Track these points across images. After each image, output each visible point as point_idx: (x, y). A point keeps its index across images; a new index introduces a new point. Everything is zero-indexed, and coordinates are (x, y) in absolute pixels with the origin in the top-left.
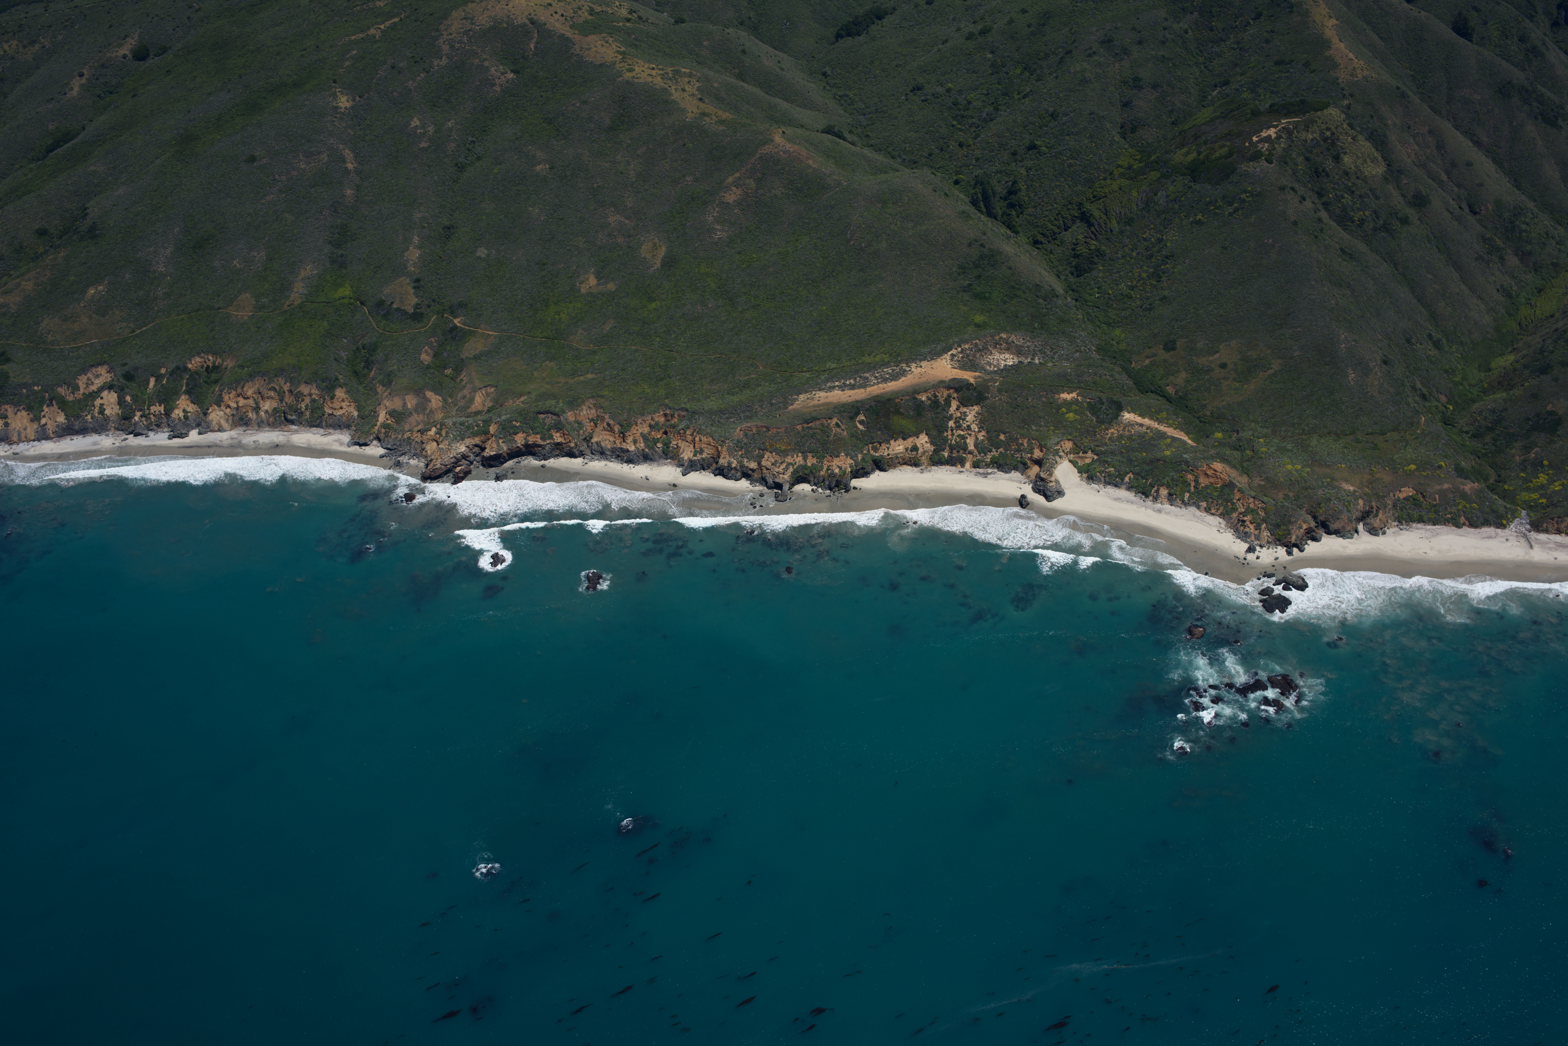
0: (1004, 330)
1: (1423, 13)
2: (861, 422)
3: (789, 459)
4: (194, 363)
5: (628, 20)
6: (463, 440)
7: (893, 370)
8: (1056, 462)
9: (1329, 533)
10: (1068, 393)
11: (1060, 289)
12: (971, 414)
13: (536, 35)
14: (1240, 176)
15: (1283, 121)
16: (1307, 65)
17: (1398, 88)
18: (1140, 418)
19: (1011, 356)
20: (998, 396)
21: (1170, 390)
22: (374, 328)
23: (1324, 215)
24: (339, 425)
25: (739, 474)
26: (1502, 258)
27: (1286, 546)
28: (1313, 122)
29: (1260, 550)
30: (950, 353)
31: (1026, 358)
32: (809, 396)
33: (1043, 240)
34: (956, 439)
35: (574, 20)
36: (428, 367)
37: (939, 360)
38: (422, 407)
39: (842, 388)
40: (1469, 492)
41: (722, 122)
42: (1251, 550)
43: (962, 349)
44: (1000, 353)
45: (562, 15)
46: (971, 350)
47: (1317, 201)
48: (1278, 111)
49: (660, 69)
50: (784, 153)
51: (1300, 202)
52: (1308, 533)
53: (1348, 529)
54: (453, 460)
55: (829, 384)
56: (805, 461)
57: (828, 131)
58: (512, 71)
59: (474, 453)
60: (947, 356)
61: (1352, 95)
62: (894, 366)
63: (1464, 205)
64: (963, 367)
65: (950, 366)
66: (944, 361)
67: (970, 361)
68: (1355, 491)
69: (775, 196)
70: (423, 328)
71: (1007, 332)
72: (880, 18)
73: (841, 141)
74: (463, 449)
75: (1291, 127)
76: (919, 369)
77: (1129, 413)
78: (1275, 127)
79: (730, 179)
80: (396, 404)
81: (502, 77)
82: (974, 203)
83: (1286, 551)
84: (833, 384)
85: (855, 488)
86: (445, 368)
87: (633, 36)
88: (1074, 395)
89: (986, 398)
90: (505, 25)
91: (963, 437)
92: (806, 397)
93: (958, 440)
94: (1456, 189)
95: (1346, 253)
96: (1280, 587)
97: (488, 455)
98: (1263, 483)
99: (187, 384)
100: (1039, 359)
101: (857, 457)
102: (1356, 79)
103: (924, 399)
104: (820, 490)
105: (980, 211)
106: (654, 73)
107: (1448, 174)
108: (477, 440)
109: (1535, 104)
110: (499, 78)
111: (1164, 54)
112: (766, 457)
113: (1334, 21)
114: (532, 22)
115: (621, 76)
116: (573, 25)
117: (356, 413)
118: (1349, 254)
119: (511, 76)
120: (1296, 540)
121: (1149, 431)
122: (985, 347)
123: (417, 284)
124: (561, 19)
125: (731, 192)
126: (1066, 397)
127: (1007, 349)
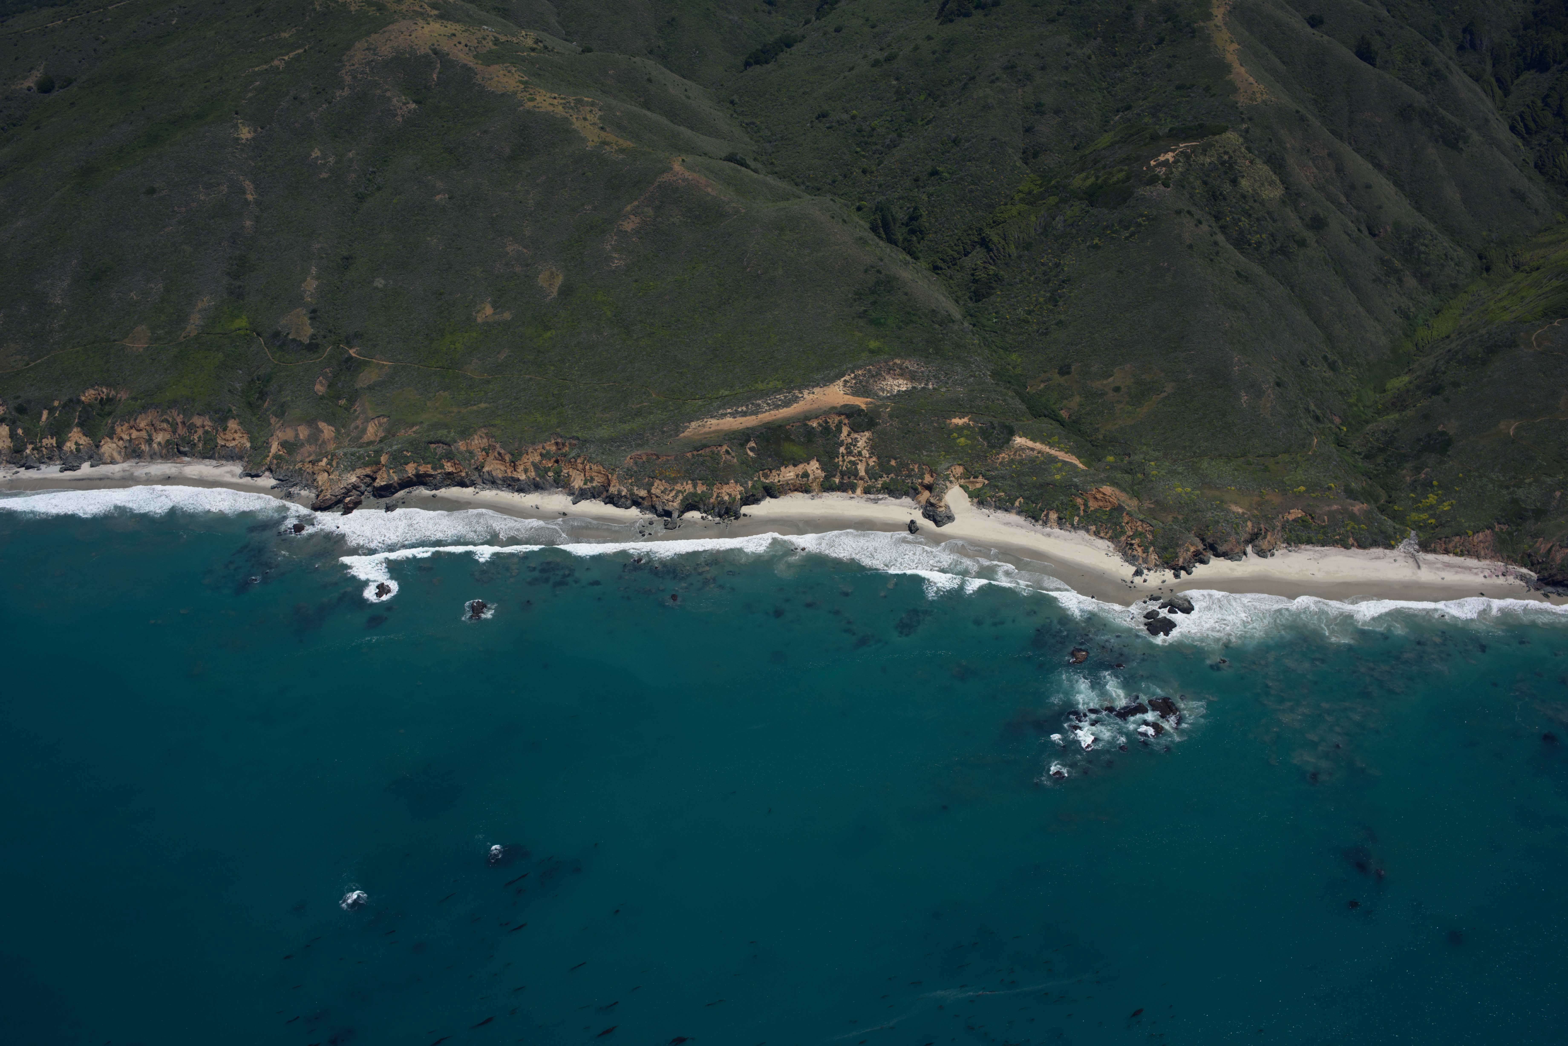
0: (898, 355)
1: (1326, 37)
2: (752, 449)
3: (678, 487)
4: (88, 396)
5: (533, 50)
6: (354, 470)
7: (785, 397)
8: (947, 487)
9: (1217, 555)
10: (960, 418)
11: (957, 314)
12: (863, 440)
13: (439, 65)
14: (1137, 200)
15: (1181, 145)
16: (1207, 89)
17: (1297, 112)
18: (1031, 442)
19: (905, 382)
20: (889, 422)
21: (1064, 414)
22: (269, 359)
23: (1220, 238)
24: (231, 456)
25: (629, 502)
26: (1400, 280)
27: (1173, 569)
28: (1211, 145)
29: (1148, 573)
30: (843, 379)
31: (920, 384)
32: (700, 424)
33: (943, 265)
34: (847, 465)
35: (478, 50)
36: (322, 398)
37: (831, 386)
38: (314, 438)
39: (734, 415)
40: (1358, 513)
41: (622, 151)
42: (1138, 573)
43: (855, 375)
44: (893, 378)
45: (466, 46)
46: (865, 376)
47: (1214, 225)
48: (1177, 135)
49: (562, 99)
50: (683, 181)
51: (1196, 226)
52: (1195, 556)
53: (1236, 551)
54: (343, 491)
55: (721, 412)
56: (695, 488)
57: (731, 158)
58: (414, 101)
59: (366, 483)
60: (840, 382)
61: (1250, 119)
62: (787, 392)
63: (1363, 228)
64: (856, 393)
65: (842, 392)
66: (837, 387)
67: (863, 387)
68: (1243, 513)
69: (674, 224)
70: (318, 358)
71: (902, 358)
72: (789, 46)
73: (743, 169)
74: (353, 479)
75: (1189, 151)
76: (811, 395)
77: (1021, 437)
78: (1173, 151)
79: (629, 208)
80: (288, 434)
81: (404, 107)
82: (874, 229)
83: (1174, 574)
84: (725, 412)
85: (745, 515)
86: (339, 398)
87: (537, 66)
88: (966, 420)
89: (877, 424)
90: (408, 56)
91: (854, 463)
92: (697, 425)
93: (849, 466)
94: (1355, 211)
95: (1242, 276)
96: (1166, 610)
97: (379, 485)
98: (1152, 506)
99: (80, 417)
100: (933, 384)
101: (747, 484)
102: (1255, 103)
103: (815, 425)
104: (710, 517)
105: (880, 237)
106: (555, 102)
107: (1347, 196)
108: (368, 471)
109: (1435, 127)
110: (401, 109)
111: (1066, 79)
112: (656, 484)
113: (1235, 46)
114: (435, 52)
115: (522, 105)
116: (476, 55)
117: (248, 445)
118: (1245, 277)
119: (413, 106)
120: (1184, 563)
121: (1040, 455)
122: (878, 373)
123: (313, 315)
124: (464, 49)
125: (629, 220)
126: (957, 421)
127: (901, 375)
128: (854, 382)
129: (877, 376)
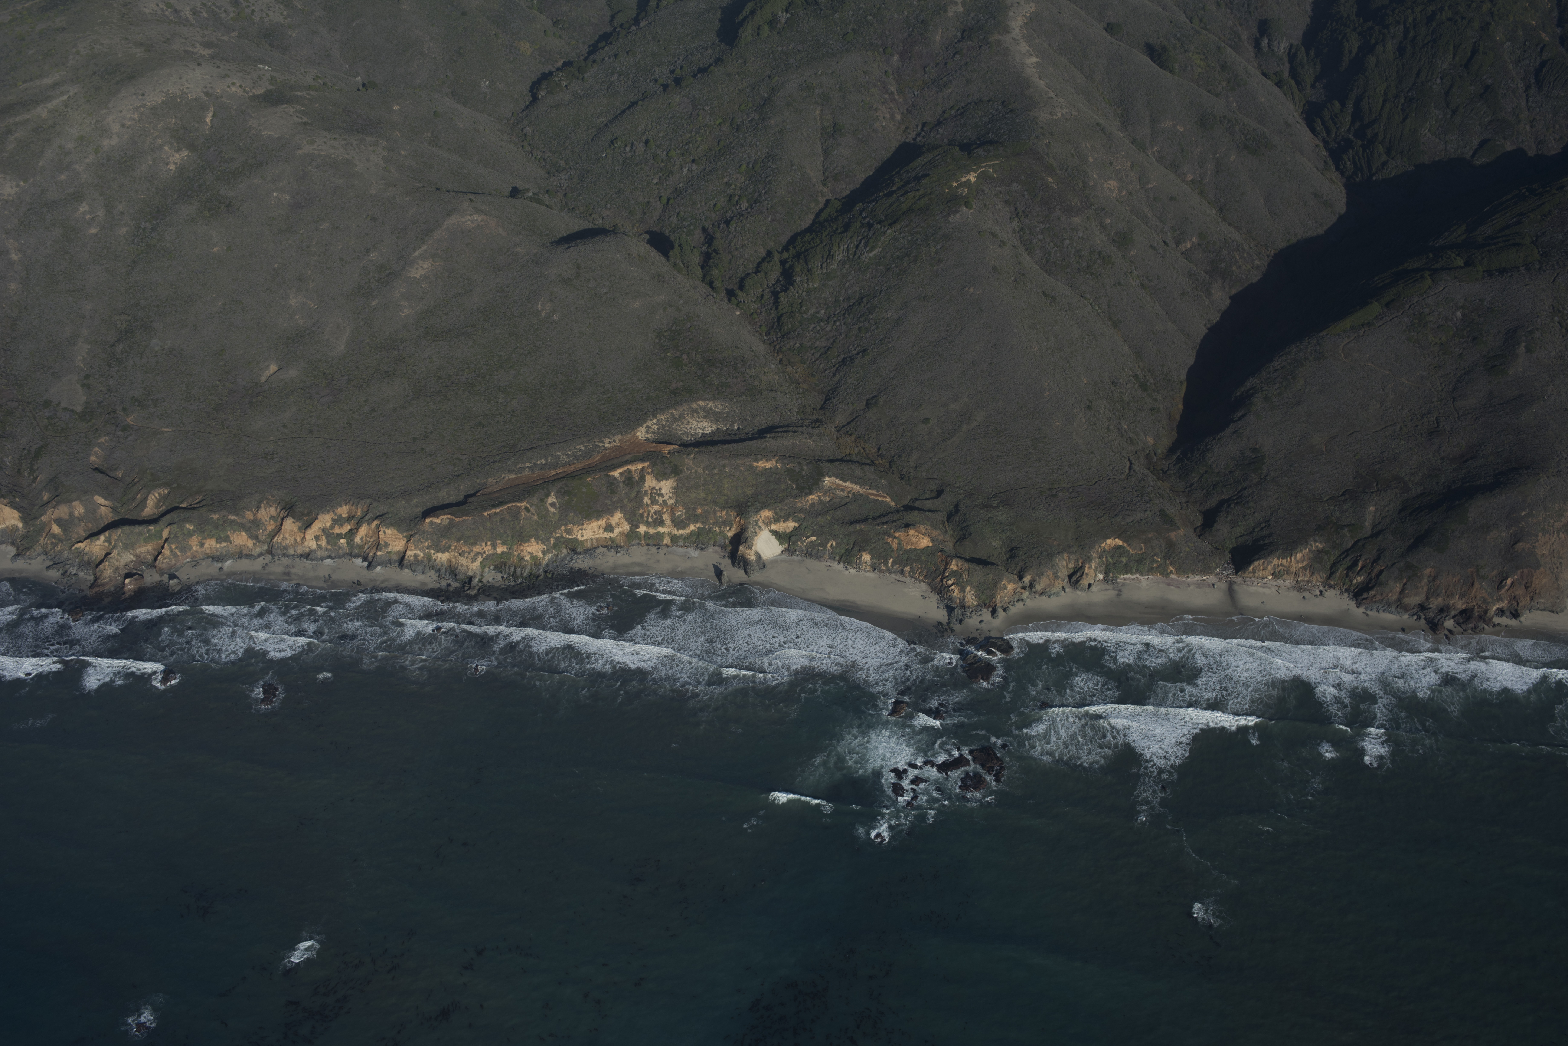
0: (701, 398)
1: (1124, 46)
2: (552, 504)
3: (477, 549)
5: (312, 88)
6: (134, 547)
7: (586, 447)
8: (756, 533)
10: (767, 461)
11: (761, 350)
12: (667, 488)
13: (212, 108)
15: (983, 165)
16: (1006, 104)
17: (1098, 124)
18: (841, 482)
19: (709, 424)
20: (694, 468)
23: (1026, 259)
24: (2, 539)
27: (991, 608)
30: (645, 425)
31: (725, 425)
32: (498, 480)
34: (652, 516)
35: (253, 91)
36: (98, 470)
37: (633, 433)
38: (90, 514)
39: (532, 469)
40: (1174, 539)
43: (658, 420)
44: (697, 421)
45: (241, 86)
46: (667, 421)
47: (1019, 245)
49: (343, 140)
50: (472, 222)
51: (1001, 247)
55: (519, 466)
56: (495, 549)
58: (187, 148)
60: (642, 429)
62: (587, 442)
63: (1169, 240)
64: (659, 439)
65: (644, 439)
66: (639, 434)
67: (667, 432)
71: (705, 400)
74: (134, 557)
75: (991, 170)
76: (612, 444)
77: (830, 477)
78: (975, 171)
79: (417, 253)
80: (62, 512)
81: (176, 155)
83: (991, 613)
84: (523, 466)
86: (116, 470)
88: (773, 462)
89: (682, 471)
90: (179, 100)
91: (659, 514)
92: (495, 481)
93: (655, 517)
94: (1160, 223)
95: (1048, 296)
100: (738, 425)
101: (549, 541)
102: (1055, 117)
103: (617, 475)
104: (511, 579)
106: (336, 144)
107: (1152, 209)
108: (149, 547)
109: (1237, 133)
111: (864, 98)
112: (453, 547)
113: (1034, 59)
114: (207, 94)
115: (301, 149)
116: (252, 97)
117: (20, 525)
118: (1052, 297)
119: (185, 153)
120: (1001, 602)
121: (850, 495)
122: (682, 416)
123: (85, 381)
124: (239, 90)
125: (418, 266)
126: (763, 464)
127: (705, 417)
128: (656, 427)
129: (679, 419)
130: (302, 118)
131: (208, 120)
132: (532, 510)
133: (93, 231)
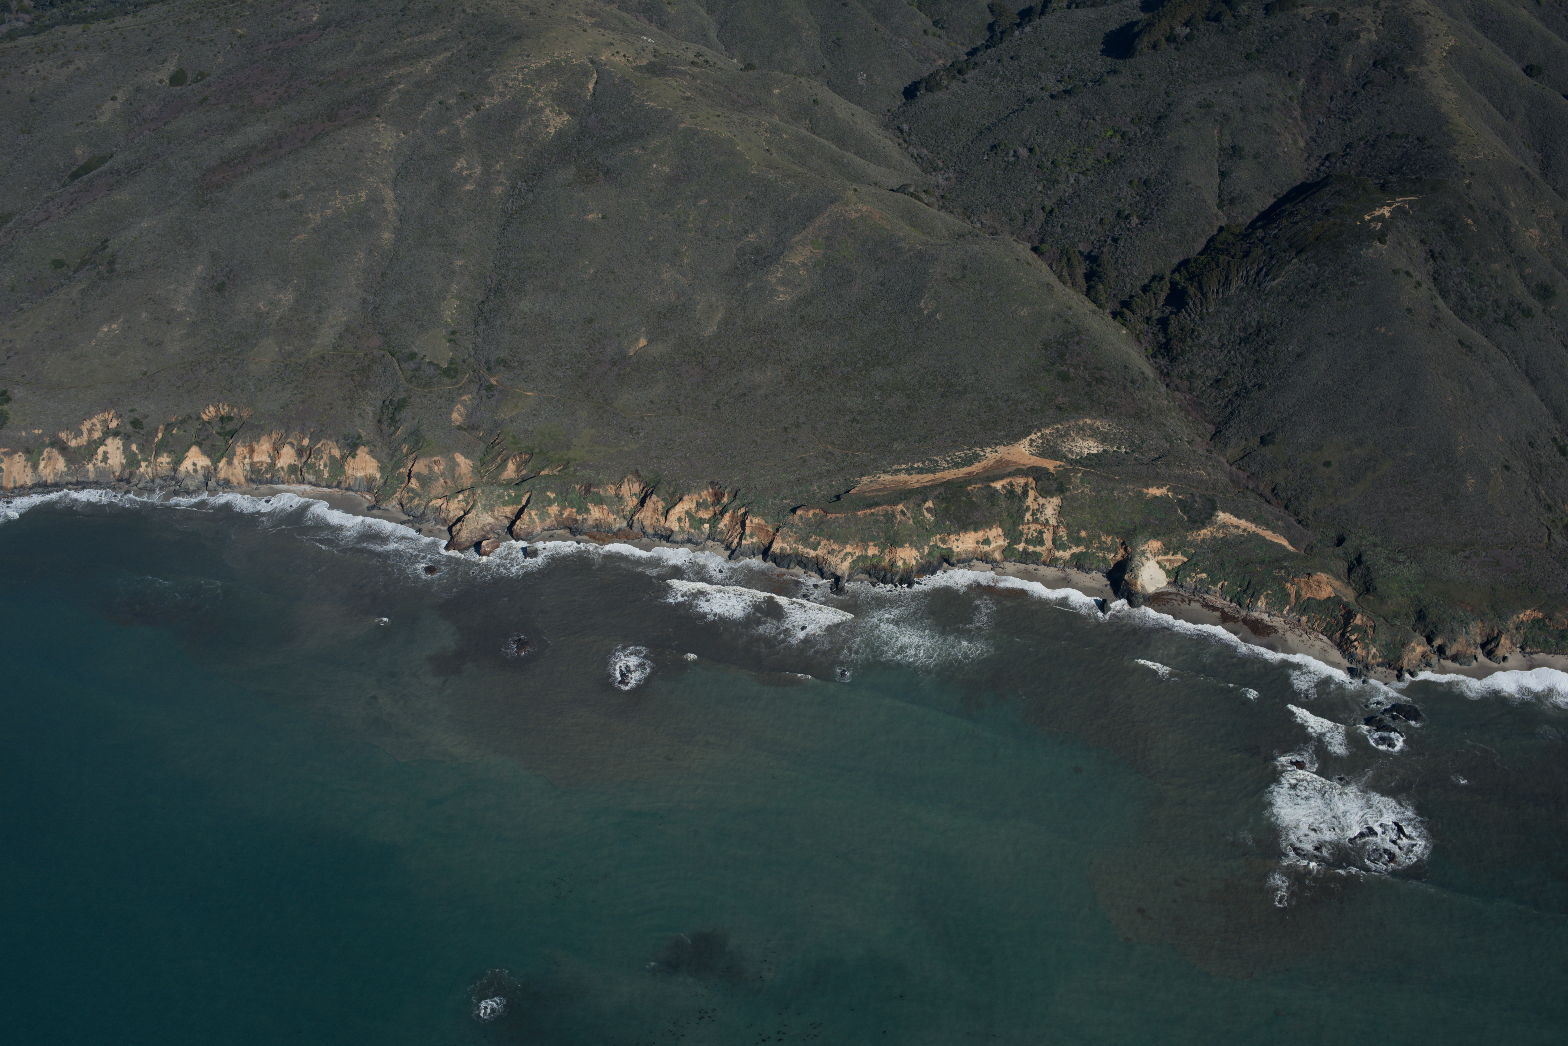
0: (1087, 414)
2: (929, 510)
3: (848, 549)
4: (208, 413)
5: (694, 64)
6: (492, 510)
8: (1142, 564)
9: (1445, 658)
11: (1150, 373)
12: (1051, 507)
13: (595, 76)
14: (1351, 257)
15: (1397, 200)
18: (1236, 519)
19: (1096, 444)
20: (1080, 488)
22: (403, 383)
23: (1440, 302)
25: (793, 562)
27: (1396, 670)
28: (1431, 201)
30: (1028, 438)
31: (1112, 447)
32: (873, 479)
35: (637, 62)
36: (459, 428)
37: (1016, 445)
38: (450, 471)
39: (908, 471)
41: (789, 176)
43: (1042, 434)
44: (1083, 440)
45: (624, 56)
46: (1052, 436)
47: (1433, 287)
48: (1392, 188)
49: (726, 117)
50: (856, 211)
51: (1416, 288)
52: (1422, 657)
53: (1466, 654)
54: (480, 532)
55: (895, 467)
56: (866, 551)
57: (903, 190)
58: (568, 113)
59: (504, 525)
60: (1026, 441)
62: (967, 449)
64: (1043, 455)
65: (1028, 452)
66: (1022, 446)
67: (1051, 447)
69: (844, 257)
70: (456, 384)
71: (1092, 418)
72: (962, 73)
73: (917, 202)
74: (491, 520)
75: (1407, 206)
76: (995, 454)
77: (1224, 512)
78: (1389, 205)
79: (797, 238)
80: (422, 467)
81: (557, 118)
82: (1058, 274)
83: (1397, 676)
84: (899, 467)
87: (699, 81)
88: (1164, 490)
89: (1068, 490)
90: (563, 64)
91: (1041, 532)
92: (869, 480)
93: (1034, 534)
95: (1465, 346)
98: (1371, 598)
99: (199, 435)
100: (1126, 448)
101: (924, 549)
102: (1476, 157)
103: (998, 487)
104: (881, 584)
105: (1064, 283)
106: (719, 121)
108: (507, 511)
110: (554, 120)
112: (822, 543)
113: (1453, 94)
114: (592, 61)
115: (684, 123)
116: (635, 67)
117: (378, 475)
118: (1468, 347)
119: (566, 117)
120: (1408, 665)
121: (1245, 534)
122: (1067, 433)
123: (452, 337)
124: (623, 59)
125: (796, 252)
126: (1155, 491)
127: (1091, 436)
128: (1040, 441)
129: (1064, 435)
130: (684, 92)
131: (591, 86)
132: (909, 515)
133: (469, 187)
